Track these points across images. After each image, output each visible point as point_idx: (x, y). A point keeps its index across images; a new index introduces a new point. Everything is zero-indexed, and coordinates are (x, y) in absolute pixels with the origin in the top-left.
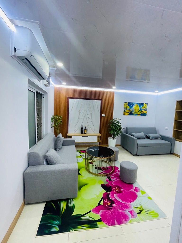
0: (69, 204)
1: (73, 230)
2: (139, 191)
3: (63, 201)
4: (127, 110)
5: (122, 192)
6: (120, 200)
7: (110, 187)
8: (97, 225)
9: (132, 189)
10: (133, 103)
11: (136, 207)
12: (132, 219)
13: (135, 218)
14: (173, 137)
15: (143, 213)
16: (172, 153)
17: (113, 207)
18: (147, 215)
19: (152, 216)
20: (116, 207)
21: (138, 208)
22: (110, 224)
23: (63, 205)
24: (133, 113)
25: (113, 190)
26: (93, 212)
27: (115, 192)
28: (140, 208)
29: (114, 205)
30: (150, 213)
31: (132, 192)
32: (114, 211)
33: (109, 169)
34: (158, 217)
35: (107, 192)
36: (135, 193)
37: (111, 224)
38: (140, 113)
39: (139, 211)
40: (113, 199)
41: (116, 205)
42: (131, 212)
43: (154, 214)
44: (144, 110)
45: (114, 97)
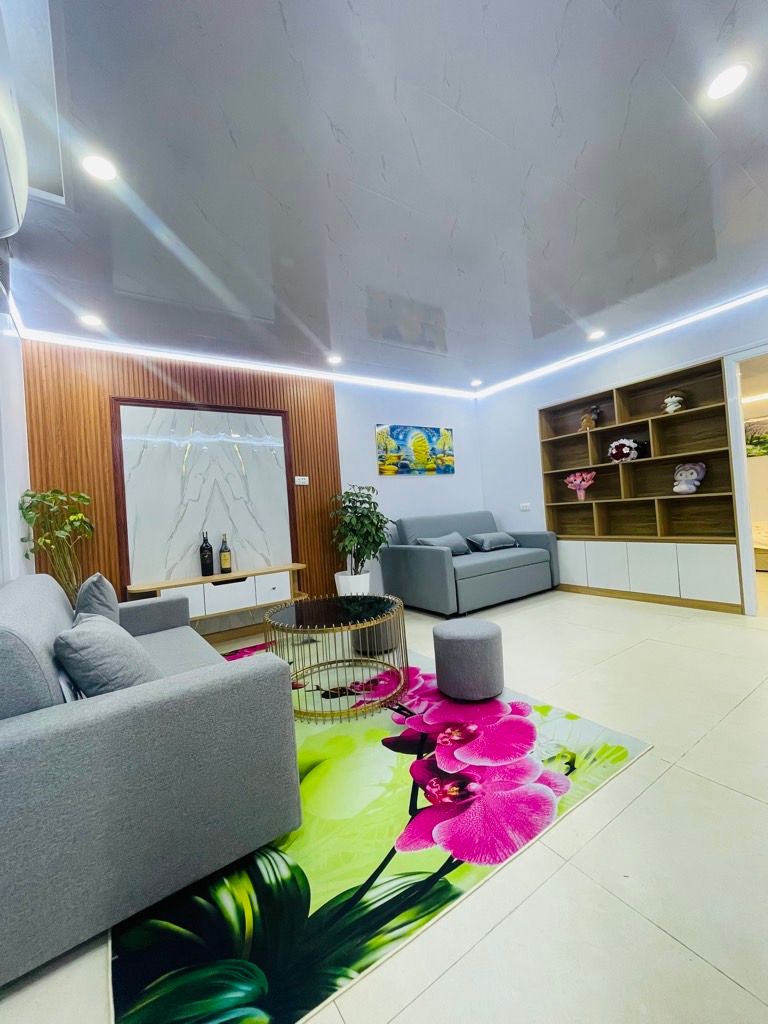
0: (269, 877)
1: (352, 972)
2: (530, 711)
3: (226, 881)
4: (389, 454)
5: (475, 735)
6: (486, 762)
7: (424, 736)
8: (448, 887)
9: (504, 712)
10: (405, 427)
11: (551, 759)
12: (560, 797)
13: (569, 793)
14: (548, 530)
15: (581, 765)
16: (555, 584)
17: (473, 793)
18: (597, 765)
19: (613, 762)
20: (484, 788)
21: (556, 759)
22: (497, 855)
23: (236, 900)
24: (412, 466)
25: (439, 741)
26: (405, 850)
27: (450, 744)
28: (563, 757)
29: (474, 786)
30: (600, 755)
31: (510, 723)
32: (485, 806)
33: (382, 682)
34: (628, 757)
35: (420, 757)
36: (519, 723)
37: (501, 854)
38: (435, 466)
39: (567, 764)
40: (459, 768)
41: (481, 782)
42: (544, 780)
43: (612, 754)
44: (444, 452)
45: (333, 404)
